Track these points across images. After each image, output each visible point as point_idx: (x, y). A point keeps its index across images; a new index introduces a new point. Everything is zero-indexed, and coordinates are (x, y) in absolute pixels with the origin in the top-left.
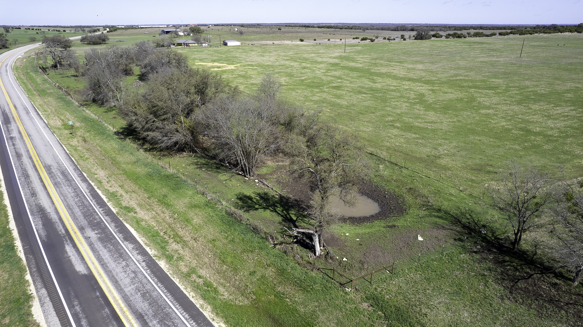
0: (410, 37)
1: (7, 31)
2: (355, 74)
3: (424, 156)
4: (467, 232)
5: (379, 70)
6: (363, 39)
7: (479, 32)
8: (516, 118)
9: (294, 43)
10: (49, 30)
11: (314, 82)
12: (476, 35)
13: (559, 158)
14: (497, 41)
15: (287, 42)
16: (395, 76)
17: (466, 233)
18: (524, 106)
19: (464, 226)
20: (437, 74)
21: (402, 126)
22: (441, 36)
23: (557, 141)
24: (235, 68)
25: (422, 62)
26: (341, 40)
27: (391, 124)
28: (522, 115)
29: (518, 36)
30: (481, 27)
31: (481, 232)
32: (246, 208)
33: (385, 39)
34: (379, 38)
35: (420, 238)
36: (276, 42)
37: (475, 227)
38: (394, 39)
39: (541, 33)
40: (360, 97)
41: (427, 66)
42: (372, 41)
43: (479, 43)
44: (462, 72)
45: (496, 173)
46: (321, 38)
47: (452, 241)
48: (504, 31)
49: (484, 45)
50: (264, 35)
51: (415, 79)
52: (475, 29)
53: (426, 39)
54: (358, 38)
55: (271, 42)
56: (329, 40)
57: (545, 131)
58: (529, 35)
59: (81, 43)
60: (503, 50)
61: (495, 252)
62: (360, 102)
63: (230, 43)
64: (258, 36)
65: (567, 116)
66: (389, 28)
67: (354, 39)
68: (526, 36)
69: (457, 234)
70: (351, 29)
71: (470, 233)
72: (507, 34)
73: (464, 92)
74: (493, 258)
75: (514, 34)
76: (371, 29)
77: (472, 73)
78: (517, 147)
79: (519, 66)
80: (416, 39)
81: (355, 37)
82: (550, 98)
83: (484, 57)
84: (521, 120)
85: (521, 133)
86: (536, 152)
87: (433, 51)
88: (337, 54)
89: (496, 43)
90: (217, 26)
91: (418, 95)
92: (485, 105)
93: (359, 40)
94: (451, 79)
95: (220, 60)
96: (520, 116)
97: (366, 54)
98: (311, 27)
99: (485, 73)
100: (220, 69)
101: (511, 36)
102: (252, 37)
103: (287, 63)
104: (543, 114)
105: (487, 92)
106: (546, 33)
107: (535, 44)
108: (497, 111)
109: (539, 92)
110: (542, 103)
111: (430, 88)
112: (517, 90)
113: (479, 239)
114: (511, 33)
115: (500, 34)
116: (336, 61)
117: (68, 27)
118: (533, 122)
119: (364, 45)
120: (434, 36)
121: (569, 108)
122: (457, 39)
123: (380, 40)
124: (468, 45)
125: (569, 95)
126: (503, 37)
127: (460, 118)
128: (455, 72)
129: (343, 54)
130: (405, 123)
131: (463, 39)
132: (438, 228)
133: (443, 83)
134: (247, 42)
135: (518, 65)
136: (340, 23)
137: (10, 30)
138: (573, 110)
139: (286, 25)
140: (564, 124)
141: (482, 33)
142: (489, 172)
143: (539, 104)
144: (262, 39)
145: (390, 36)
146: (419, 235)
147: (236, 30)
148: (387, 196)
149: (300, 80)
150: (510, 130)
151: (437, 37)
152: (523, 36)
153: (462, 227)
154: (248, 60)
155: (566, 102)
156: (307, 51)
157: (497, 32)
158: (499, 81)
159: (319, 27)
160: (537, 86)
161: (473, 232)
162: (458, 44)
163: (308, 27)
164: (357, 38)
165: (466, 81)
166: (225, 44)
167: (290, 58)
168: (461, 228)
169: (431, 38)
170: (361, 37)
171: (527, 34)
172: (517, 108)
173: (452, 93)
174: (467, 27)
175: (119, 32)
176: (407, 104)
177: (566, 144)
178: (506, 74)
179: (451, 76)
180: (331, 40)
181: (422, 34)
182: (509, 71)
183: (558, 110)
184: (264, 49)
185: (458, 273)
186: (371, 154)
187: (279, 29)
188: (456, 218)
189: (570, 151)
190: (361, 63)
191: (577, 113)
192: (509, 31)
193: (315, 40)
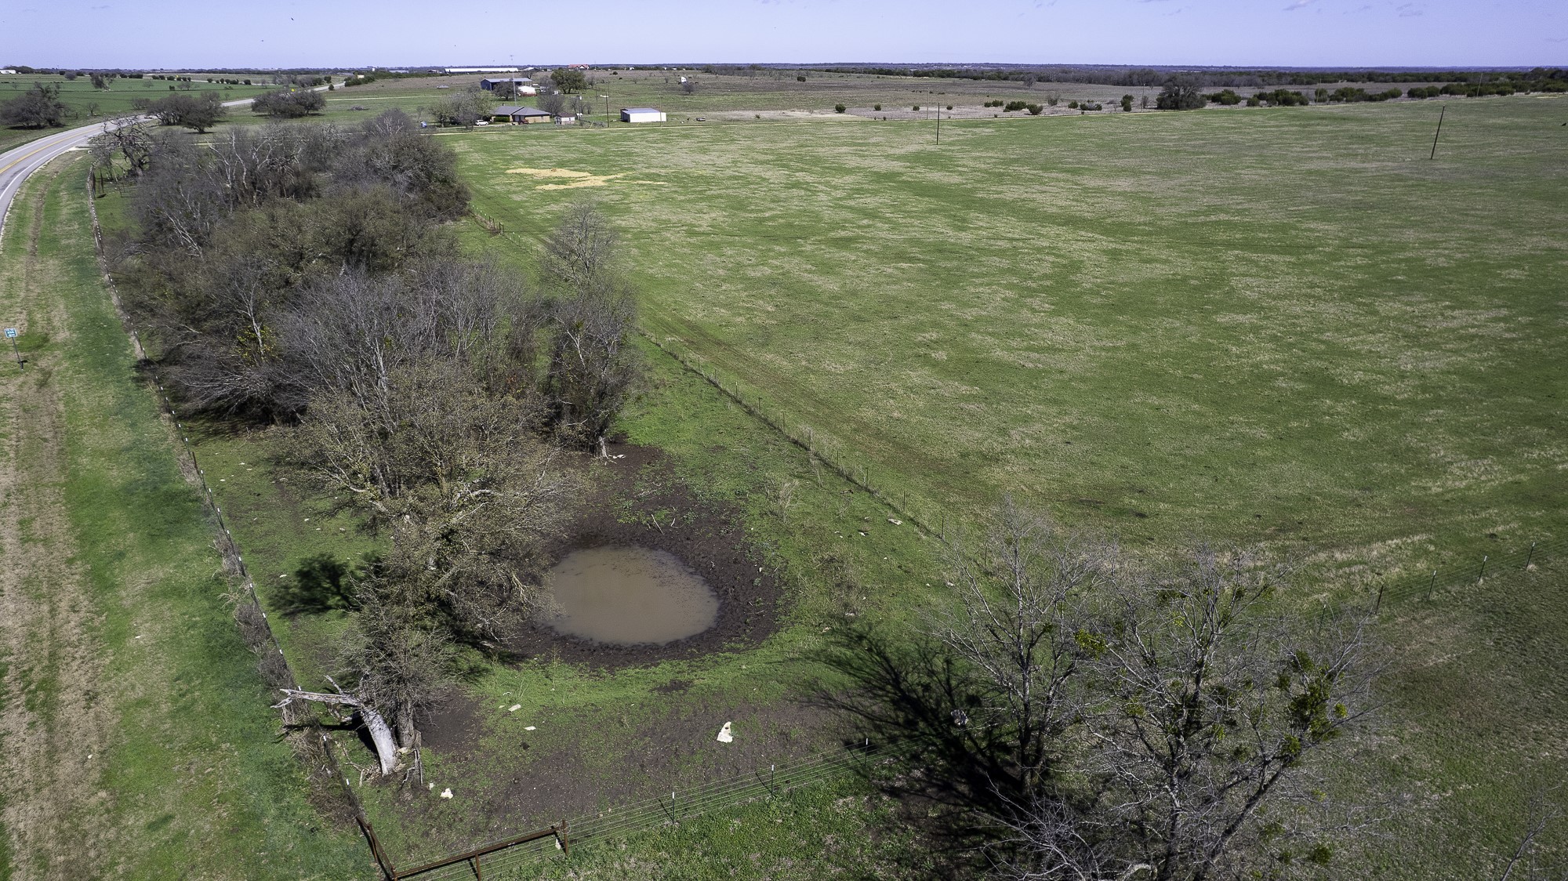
0: (1144, 104)
1: (99, 84)
2: (925, 203)
3: (952, 453)
4: (901, 720)
5: (1001, 193)
6: (1012, 107)
7: (1352, 90)
8: (1315, 340)
9: (817, 115)
10: (210, 81)
11: (791, 225)
12: (1341, 96)
13: (1371, 472)
14: (1393, 115)
15: (798, 114)
16: (1033, 210)
17: (897, 724)
18: (1359, 304)
19: (905, 700)
20: (1159, 205)
21: (950, 359)
22: (1237, 100)
23: (1395, 415)
24: (603, 184)
25: (1134, 173)
26: (950, 108)
27: (922, 351)
28: (1338, 330)
29: (1462, 99)
30: (1371, 75)
31: (950, 720)
32: (296, 605)
33: (1074, 105)
34: (1059, 104)
35: (725, 736)
36: (764, 114)
37: (938, 703)
38: (1099, 108)
39: (1535, 91)
40: (890, 270)
41: (1145, 182)
42: (1035, 111)
43: (1334, 119)
44: (1235, 200)
45: (1142, 515)
46: (901, 102)
47: (834, 749)
48: (1424, 85)
49: (1348, 126)
50: (750, 95)
51: (1085, 220)
52: (1352, 81)
53: (1189, 107)
54: (1001, 104)
55: (750, 114)
56: (916, 109)
57: (1378, 383)
58: (1497, 97)
59: (254, 113)
60: (1393, 138)
61: (962, 796)
62: (879, 284)
63: (636, 117)
64: (731, 98)
65: (1473, 337)
66: (1109, 77)
67: (987, 105)
68: (1485, 99)
69: (866, 723)
70: (1006, 79)
71: (910, 724)
72: (1432, 93)
73: (1205, 260)
74: (939, 817)
75: (1452, 93)
76: (1059, 80)
77: (1264, 204)
78: (1261, 433)
79: (1413, 186)
80: (1160, 107)
81: (991, 100)
82: (1451, 282)
83: (1326, 158)
84: (1323, 347)
85: (1300, 386)
86: (1309, 451)
87: (1188, 140)
88: (913, 148)
89: (1384, 119)
90: (642, 69)
91: (1064, 266)
92: (1245, 298)
93: (999, 110)
94: (1190, 220)
95: (580, 161)
96: (1328, 336)
97: (993, 149)
98: (898, 74)
99: (1302, 204)
100: (562, 187)
101: (1444, 99)
102: (715, 100)
103: (758, 170)
104: (1399, 330)
105: (1272, 261)
106: (1549, 90)
107: (1499, 121)
108: (1268, 318)
109: (1428, 262)
110: (1418, 297)
111: (1112, 246)
112: (1366, 256)
113: (934, 744)
114: (1445, 91)
115: (1412, 94)
116: (897, 166)
117: (259, 73)
118: (1358, 353)
119: (1009, 122)
120: (1215, 99)
121: (1493, 314)
122: (1281, 107)
123: (1062, 108)
124: (1300, 126)
125: (1515, 274)
126: (1417, 101)
127: (1141, 339)
128: (1217, 201)
129: (932, 148)
130: (967, 350)
131: (1297, 109)
132: (810, 701)
133: (1161, 231)
134: (689, 114)
135: (1410, 183)
136: (987, 65)
137: (105, 81)
138: (1505, 319)
139: (828, 67)
140: (1448, 364)
141: (1362, 90)
142: (1121, 512)
143: (1405, 299)
144: (735, 106)
145: (1091, 99)
146: (728, 724)
147: (683, 80)
148: (757, 581)
149: (756, 219)
150: (1273, 376)
151: (1223, 103)
152: (1476, 100)
153: (893, 701)
154: (655, 162)
155: (1494, 293)
156: (837, 138)
157: (1405, 88)
158: (1330, 228)
159: (916, 74)
160: (1433, 244)
161: (925, 720)
162: (1272, 123)
163: (889, 73)
164: (996, 104)
165: (1230, 226)
166: (625, 119)
167: (774, 157)
168: (889, 706)
169: (1203, 105)
170: (1008, 101)
171: (1491, 93)
172: (1332, 311)
173: (1166, 261)
174: (1332, 74)
175: (378, 84)
176: (1009, 294)
177: (1418, 426)
178: (1360, 209)
179: (1197, 214)
180: (922, 109)
181: (1177, 94)
182: (1374, 199)
183: (1454, 318)
184: (723, 132)
185: (790, 864)
186: (796, 442)
187: (799, 79)
188: (890, 670)
189: (1416, 451)
190: (961, 173)
191: (1508, 330)
192: (1440, 85)
193: (878, 108)
